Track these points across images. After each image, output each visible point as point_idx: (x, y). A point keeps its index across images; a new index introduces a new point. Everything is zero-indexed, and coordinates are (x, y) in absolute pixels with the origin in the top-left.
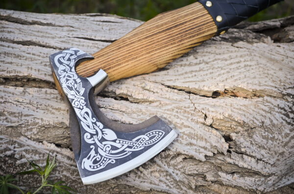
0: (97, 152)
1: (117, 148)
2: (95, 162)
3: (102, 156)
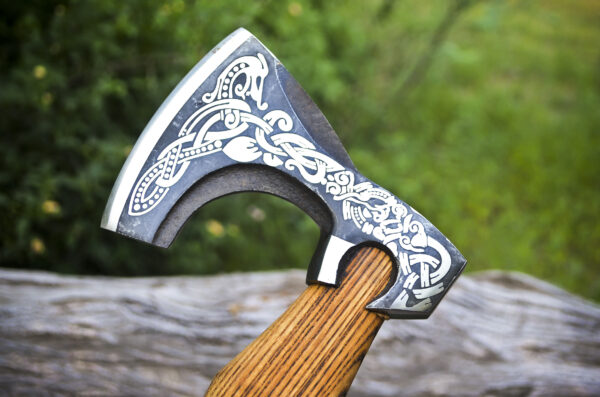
0: (249, 100)
1: (213, 129)
2: (242, 79)
3: (235, 97)
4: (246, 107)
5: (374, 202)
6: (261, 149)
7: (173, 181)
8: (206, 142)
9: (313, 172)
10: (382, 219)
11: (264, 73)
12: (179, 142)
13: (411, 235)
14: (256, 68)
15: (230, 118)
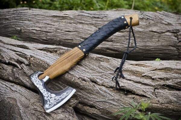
0: (50, 102)
1: (56, 99)
2: (50, 105)
3: (51, 103)
4: (50, 101)
5: (37, 84)
6: (50, 95)
7: (64, 93)
8: (58, 98)
9: (44, 91)
10: (37, 82)
11: (46, 105)
12: (61, 98)
13: (34, 79)
14: (47, 106)
15: (53, 100)
